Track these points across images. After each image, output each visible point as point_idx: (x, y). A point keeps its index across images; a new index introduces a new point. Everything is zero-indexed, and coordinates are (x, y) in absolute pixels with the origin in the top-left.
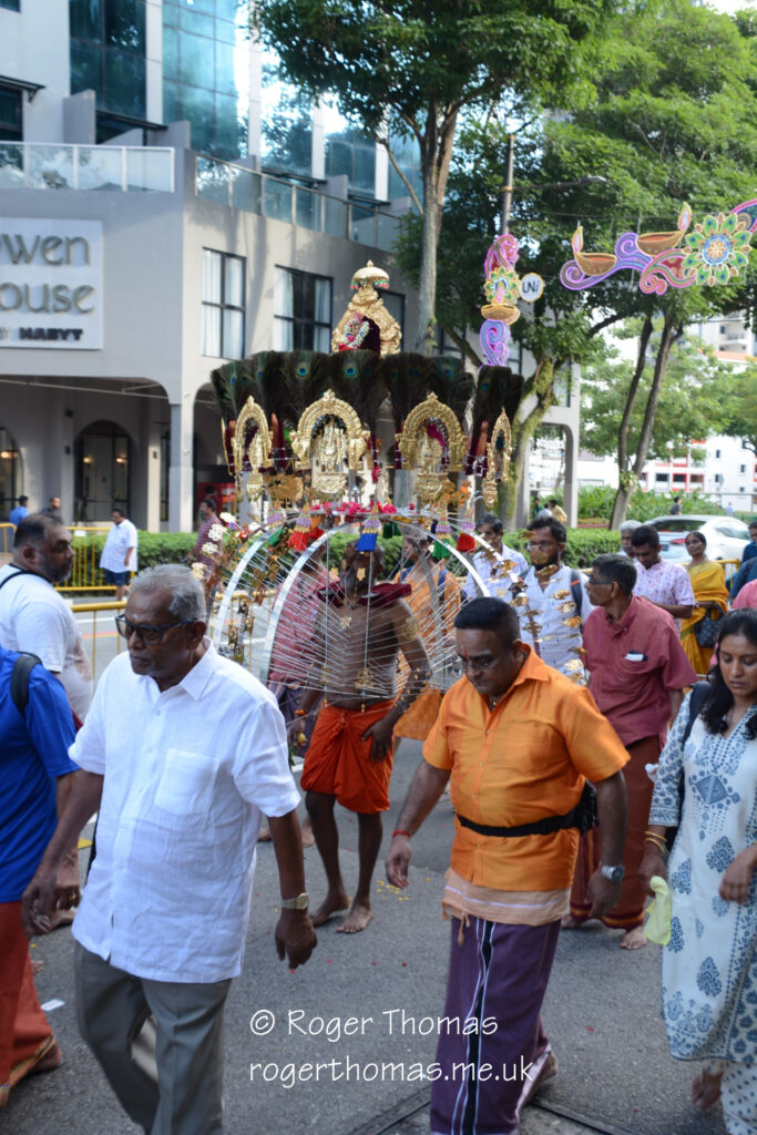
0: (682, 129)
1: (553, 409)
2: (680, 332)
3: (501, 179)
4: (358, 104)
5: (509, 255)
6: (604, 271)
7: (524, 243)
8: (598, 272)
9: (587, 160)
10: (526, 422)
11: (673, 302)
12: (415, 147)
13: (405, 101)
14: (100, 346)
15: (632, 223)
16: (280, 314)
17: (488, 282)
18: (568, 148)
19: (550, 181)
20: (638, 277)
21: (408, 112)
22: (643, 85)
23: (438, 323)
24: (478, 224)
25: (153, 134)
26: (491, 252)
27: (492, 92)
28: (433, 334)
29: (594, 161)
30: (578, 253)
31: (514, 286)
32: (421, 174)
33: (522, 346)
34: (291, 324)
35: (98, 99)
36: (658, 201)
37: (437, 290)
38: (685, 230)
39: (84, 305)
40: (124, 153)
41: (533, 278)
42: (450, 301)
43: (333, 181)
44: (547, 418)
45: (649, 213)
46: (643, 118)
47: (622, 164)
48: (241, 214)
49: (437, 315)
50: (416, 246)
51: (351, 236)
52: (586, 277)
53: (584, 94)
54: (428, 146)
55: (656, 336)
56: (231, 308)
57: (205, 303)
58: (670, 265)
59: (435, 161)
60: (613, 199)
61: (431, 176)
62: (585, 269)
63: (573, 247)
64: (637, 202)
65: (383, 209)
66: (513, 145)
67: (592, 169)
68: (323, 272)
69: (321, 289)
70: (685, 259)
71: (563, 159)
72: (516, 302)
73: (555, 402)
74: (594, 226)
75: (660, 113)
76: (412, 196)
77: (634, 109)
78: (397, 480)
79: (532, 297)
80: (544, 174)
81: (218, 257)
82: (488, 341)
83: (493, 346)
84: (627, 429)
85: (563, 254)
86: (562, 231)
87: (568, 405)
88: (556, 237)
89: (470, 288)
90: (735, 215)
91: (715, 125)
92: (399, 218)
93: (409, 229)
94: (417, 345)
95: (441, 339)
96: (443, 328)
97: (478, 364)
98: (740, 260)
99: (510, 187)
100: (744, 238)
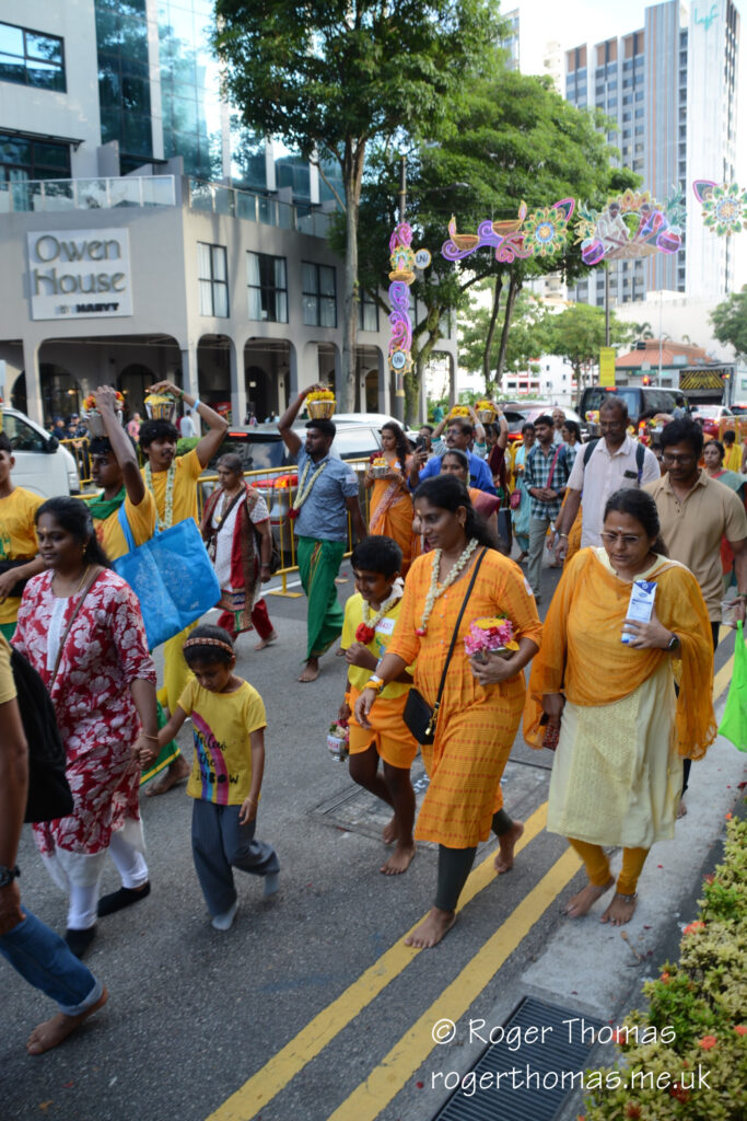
1: (440, 340)
2: (521, 286)
3: (397, 185)
4: (297, 139)
5: (406, 237)
6: (472, 247)
7: (416, 229)
8: (468, 248)
9: (455, 172)
10: (423, 350)
11: (516, 266)
12: (337, 166)
13: (329, 137)
14: (131, 313)
15: (487, 214)
16: (251, 283)
17: (392, 257)
18: (442, 164)
19: (431, 187)
20: (494, 249)
21: (332, 144)
22: (487, 123)
23: (360, 287)
24: (383, 216)
25: (160, 167)
26: (393, 237)
27: (388, 128)
29: (460, 173)
30: (453, 235)
31: (411, 258)
32: (343, 184)
33: (416, 299)
34: (259, 291)
35: (121, 146)
36: (503, 199)
37: (359, 263)
38: (523, 219)
39: (118, 286)
40: (140, 181)
41: (424, 252)
43: (282, 191)
44: (436, 347)
45: (499, 207)
47: (478, 174)
48: (222, 217)
49: (359, 280)
50: (342, 232)
51: (297, 228)
52: (459, 251)
53: (449, 129)
54: (346, 165)
55: (505, 289)
56: (218, 282)
57: (201, 280)
58: (515, 243)
59: (352, 176)
60: (473, 198)
61: (350, 185)
62: (459, 246)
63: (450, 231)
64: (490, 198)
65: (316, 209)
66: (405, 163)
67: (458, 178)
68: (279, 254)
69: (279, 267)
70: (525, 239)
71: (438, 171)
72: (412, 269)
73: (441, 336)
74: (462, 216)
75: (500, 141)
76: (337, 199)
77: (483, 138)
79: (423, 265)
81: (207, 248)
82: (394, 296)
83: (398, 299)
84: (489, 353)
86: (441, 220)
87: (450, 337)
88: (437, 224)
89: (380, 260)
90: (555, 209)
91: (536, 148)
92: (329, 215)
93: (337, 222)
94: (347, 301)
95: (362, 296)
96: (364, 288)
97: (388, 312)
98: (561, 239)
99: (404, 192)
100: (562, 224)
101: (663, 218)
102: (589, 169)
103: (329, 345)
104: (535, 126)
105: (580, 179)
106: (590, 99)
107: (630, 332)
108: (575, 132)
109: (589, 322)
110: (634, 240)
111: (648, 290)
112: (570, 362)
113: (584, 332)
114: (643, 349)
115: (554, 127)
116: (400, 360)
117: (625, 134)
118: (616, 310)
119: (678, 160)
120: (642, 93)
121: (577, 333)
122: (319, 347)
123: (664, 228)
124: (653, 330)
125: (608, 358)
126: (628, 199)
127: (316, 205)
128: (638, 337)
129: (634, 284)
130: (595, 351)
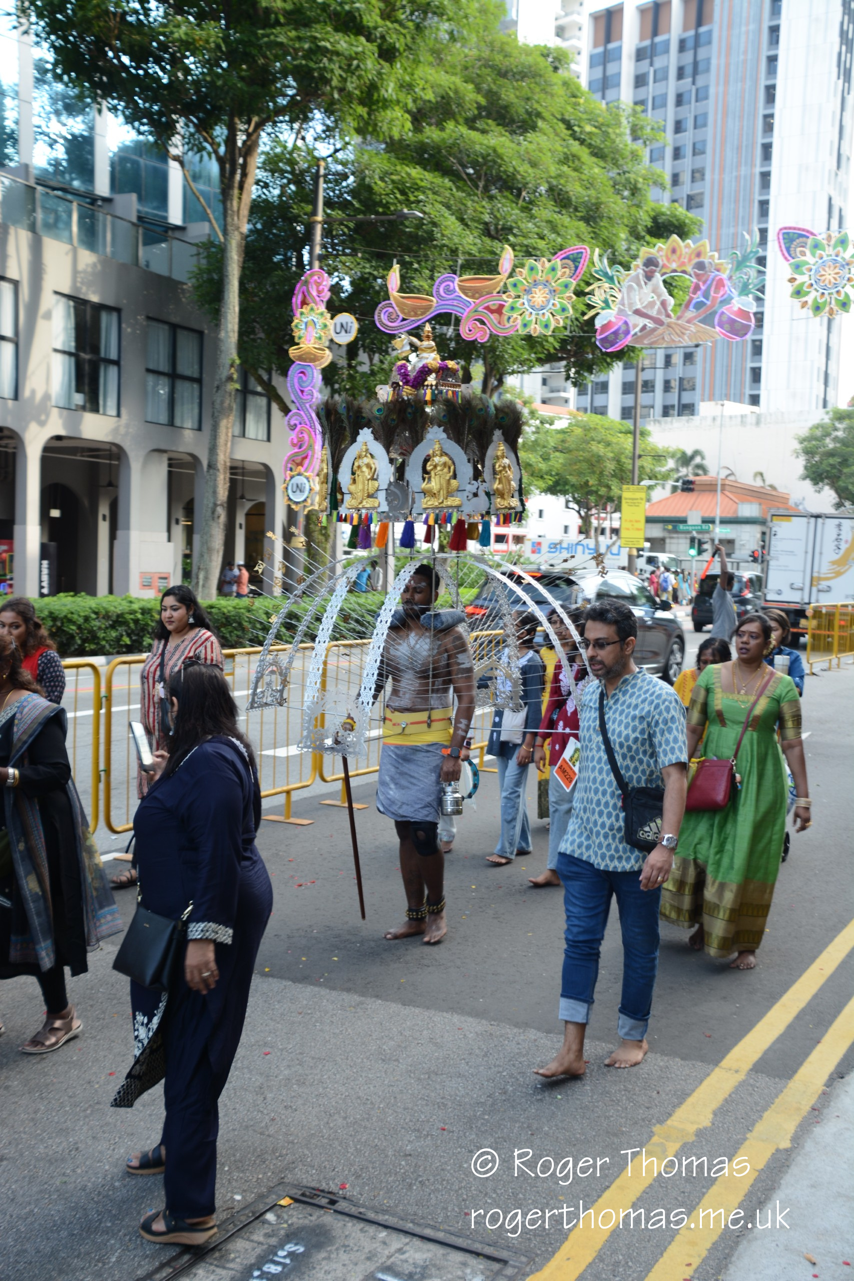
0: (500, 166)
2: (501, 382)
3: (309, 208)
4: (147, 113)
5: (319, 292)
6: (423, 314)
7: (337, 279)
8: (416, 315)
9: (403, 193)
11: (493, 349)
12: (214, 168)
13: (201, 115)
15: (451, 263)
16: (60, 346)
17: (296, 321)
18: (382, 179)
19: (364, 213)
20: (458, 321)
21: (205, 126)
22: (458, 117)
23: (241, 364)
24: (285, 255)
26: (299, 290)
27: (299, 111)
28: (235, 376)
29: (410, 195)
30: (394, 293)
31: (325, 326)
32: (221, 197)
34: (73, 360)
36: (478, 241)
37: (240, 327)
38: (507, 274)
41: (346, 318)
42: (254, 340)
43: (119, 199)
45: (470, 254)
46: (460, 152)
47: (439, 199)
48: (12, 231)
49: (240, 357)
50: (215, 277)
51: (142, 263)
52: (404, 320)
53: (398, 122)
54: (228, 166)
55: (476, 386)
58: (492, 312)
59: (236, 185)
60: (431, 237)
61: (232, 200)
62: (402, 311)
63: (389, 286)
64: (456, 240)
65: (178, 234)
66: (322, 172)
67: (408, 203)
68: (110, 302)
69: (108, 323)
70: (507, 305)
71: (376, 188)
72: (327, 344)
74: (411, 264)
75: (477, 147)
76: (210, 221)
77: (451, 141)
78: (196, 538)
79: (345, 339)
80: (356, 204)
82: (297, 386)
83: (302, 391)
85: (378, 293)
86: (376, 268)
88: (370, 273)
89: (277, 326)
90: (558, 262)
91: (534, 164)
92: (196, 245)
93: (208, 257)
94: (218, 388)
95: (245, 382)
96: (247, 369)
97: (286, 410)
98: (564, 310)
99: (320, 217)
100: (566, 286)
101: (727, 283)
102: (616, 205)
103: (189, 459)
104: (534, 128)
105: (601, 218)
106: (626, 93)
107: (671, 464)
108: (596, 141)
109: (608, 444)
110: (679, 318)
111: (703, 400)
112: (576, 507)
113: (599, 459)
114: (691, 490)
115: (565, 133)
116: (299, 489)
117: (677, 154)
118: (651, 427)
119: (757, 197)
120: (707, 88)
121: (587, 461)
122: (170, 459)
123: (727, 301)
124: (706, 463)
125: (634, 502)
126: (674, 251)
127: (177, 228)
128: (684, 471)
129: (682, 389)
130: (615, 491)
